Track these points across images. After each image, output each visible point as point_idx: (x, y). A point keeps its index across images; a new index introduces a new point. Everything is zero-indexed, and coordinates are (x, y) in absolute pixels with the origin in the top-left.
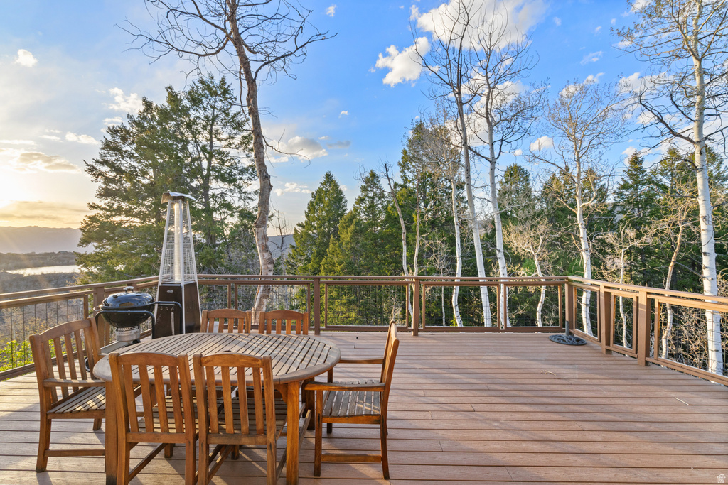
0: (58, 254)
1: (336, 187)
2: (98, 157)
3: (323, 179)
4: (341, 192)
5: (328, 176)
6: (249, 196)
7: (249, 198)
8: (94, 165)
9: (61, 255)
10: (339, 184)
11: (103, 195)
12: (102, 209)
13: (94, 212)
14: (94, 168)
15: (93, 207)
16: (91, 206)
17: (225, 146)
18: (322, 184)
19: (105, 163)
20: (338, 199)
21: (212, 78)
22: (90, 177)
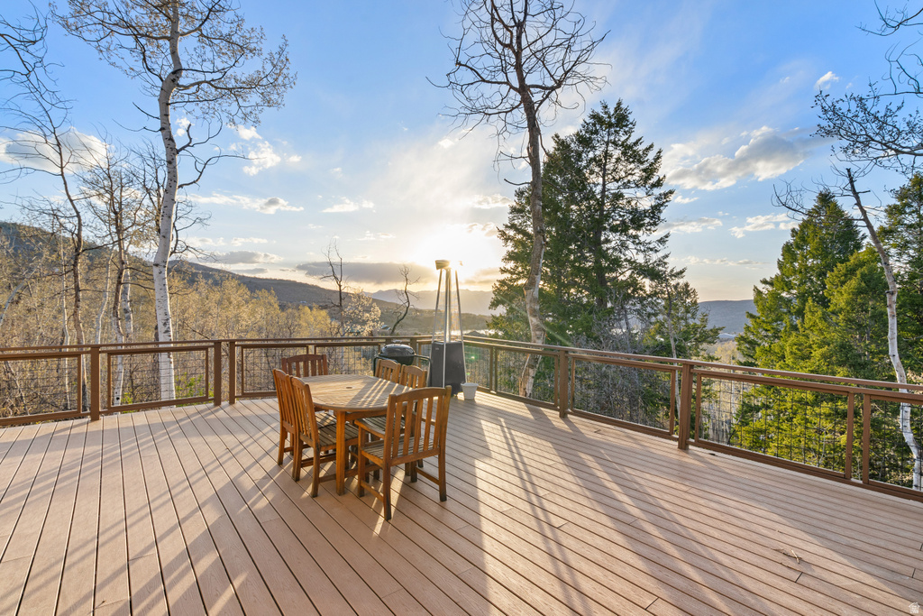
2: (507, 222)
3: (813, 204)
5: (824, 198)
6: (651, 246)
7: (651, 250)
8: (504, 229)
11: (508, 260)
12: (510, 273)
13: (503, 276)
14: (504, 233)
15: (503, 271)
18: (811, 213)
19: (513, 226)
22: (501, 242)
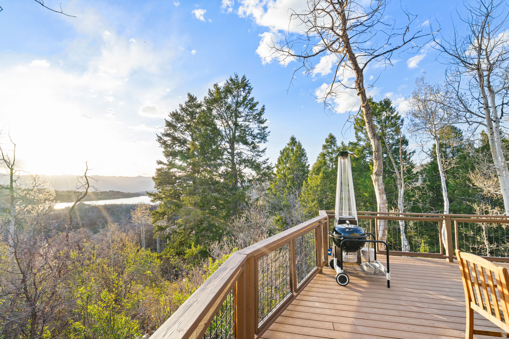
0: (108, 192)
1: (300, 146)
2: (163, 132)
3: (289, 141)
4: (303, 150)
5: (293, 139)
7: (259, 155)
8: (162, 136)
9: (110, 193)
10: (302, 144)
12: (164, 164)
13: (160, 166)
14: (161, 139)
15: (160, 163)
16: (159, 163)
17: (243, 121)
18: (288, 144)
19: (167, 135)
20: (301, 154)
21: (237, 77)
22: (159, 144)
